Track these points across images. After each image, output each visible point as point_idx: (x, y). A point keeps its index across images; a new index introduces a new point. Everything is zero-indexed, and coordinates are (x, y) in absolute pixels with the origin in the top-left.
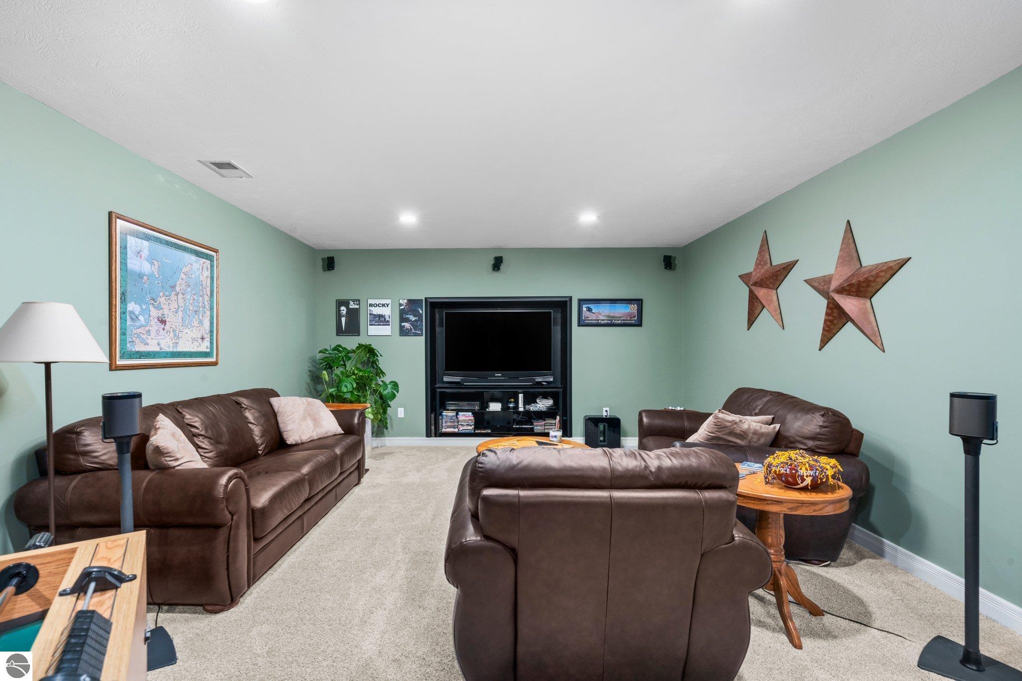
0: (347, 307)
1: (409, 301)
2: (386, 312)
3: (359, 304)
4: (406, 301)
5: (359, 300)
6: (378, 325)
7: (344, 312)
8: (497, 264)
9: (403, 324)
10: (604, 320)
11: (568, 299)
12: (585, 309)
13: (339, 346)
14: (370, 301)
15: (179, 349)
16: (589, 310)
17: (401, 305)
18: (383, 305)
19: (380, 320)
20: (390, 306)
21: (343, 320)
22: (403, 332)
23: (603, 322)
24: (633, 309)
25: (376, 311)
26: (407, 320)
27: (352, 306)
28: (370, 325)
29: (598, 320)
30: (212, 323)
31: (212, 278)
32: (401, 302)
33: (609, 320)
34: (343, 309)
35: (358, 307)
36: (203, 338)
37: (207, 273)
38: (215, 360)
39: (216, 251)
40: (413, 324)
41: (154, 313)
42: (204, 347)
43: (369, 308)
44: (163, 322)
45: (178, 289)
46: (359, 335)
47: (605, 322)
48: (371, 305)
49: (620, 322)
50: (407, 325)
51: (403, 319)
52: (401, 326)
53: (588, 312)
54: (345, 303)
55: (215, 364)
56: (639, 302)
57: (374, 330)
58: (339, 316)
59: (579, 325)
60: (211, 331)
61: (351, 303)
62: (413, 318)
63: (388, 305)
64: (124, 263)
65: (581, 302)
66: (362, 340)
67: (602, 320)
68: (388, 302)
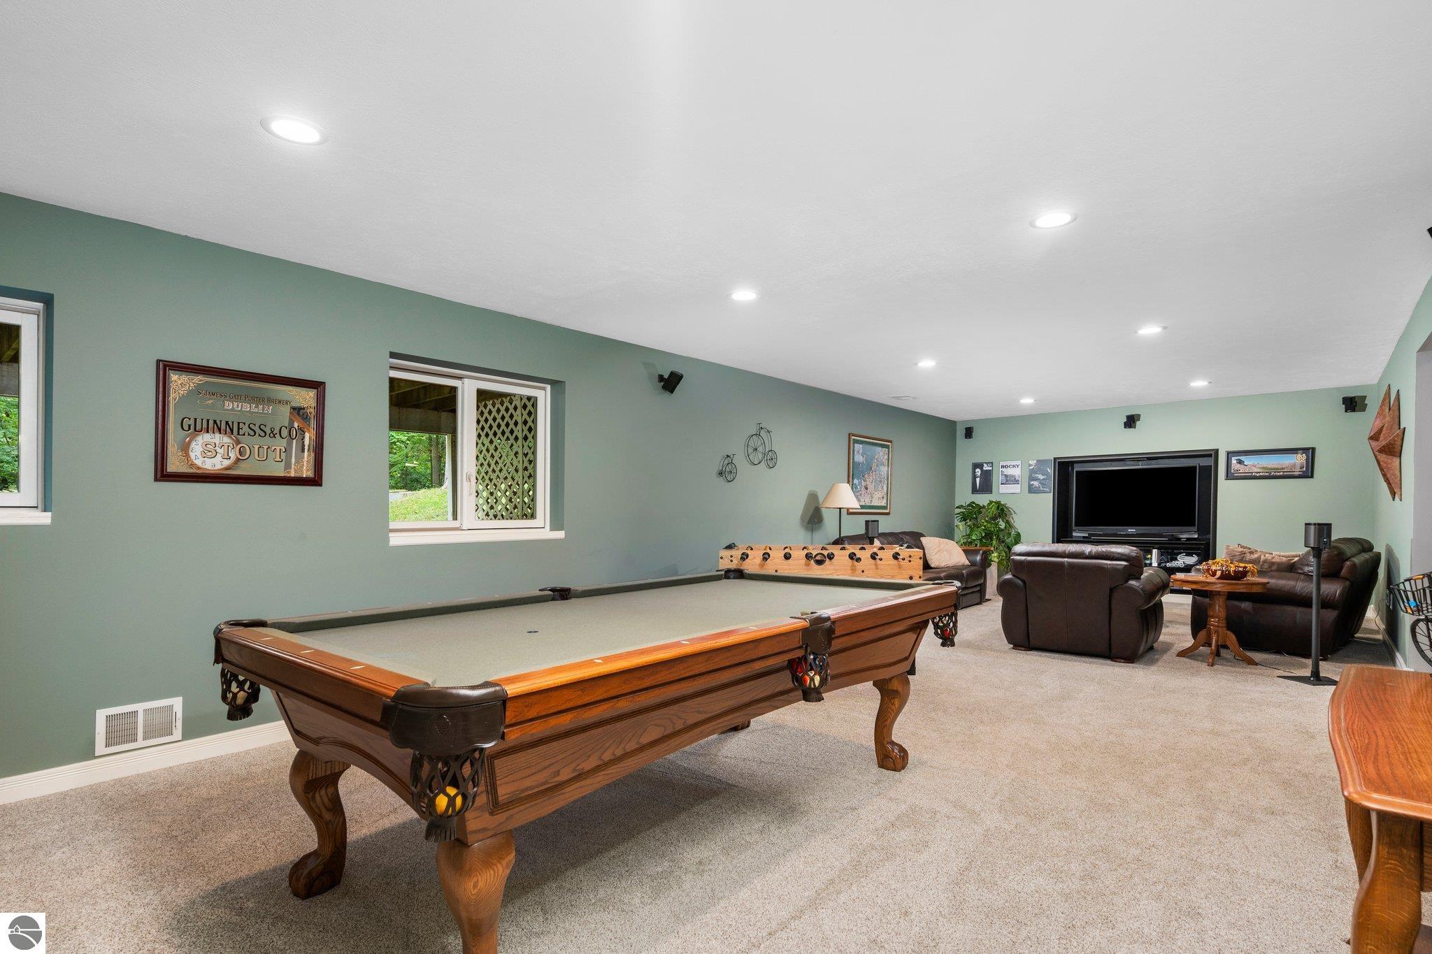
0: (982, 469)
1: (1038, 461)
2: (1015, 472)
3: (992, 466)
4: (1035, 462)
5: (992, 463)
6: (1009, 484)
7: (979, 474)
8: (1131, 422)
9: (1032, 483)
10: (1260, 472)
11: (1212, 452)
12: (1235, 461)
13: (974, 503)
14: (1002, 463)
15: (873, 504)
16: (1240, 462)
17: (1030, 465)
18: (1014, 466)
19: (1009, 480)
20: (1020, 466)
21: (978, 480)
22: (1031, 490)
23: (1258, 475)
24: (1300, 459)
25: (1009, 471)
26: (1036, 479)
27: (986, 468)
28: (1002, 484)
29: (1252, 473)
30: (888, 488)
31: (888, 460)
32: (1030, 462)
33: (1267, 472)
34: (978, 471)
35: (991, 468)
36: (883, 498)
37: (886, 457)
38: (888, 511)
39: (890, 442)
40: (1042, 483)
41: (863, 484)
42: (883, 503)
43: (1001, 469)
44: (866, 488)
45: (873, 468)
46: (991, 493)
47: (1261, 474)
48: (1003, 467)
49: (1281, 473)
50: (1036, 483)
51: (1031, 478)
52: (1029, 483)
53: (1240, 465)
54: (980, 466)
55: (888, 514)
56: (1309, 451)
57: (1005, 489)
58: (974, 477)
59: (1228, 478)
60: (887, 493)
61: (985, 465)
62: (1041, 477)
63: (1018, 466)
64: (853, 459)
65: (1230, 454)
66: (992, 497)
67: (1257, 473)
68: (1019, 463)
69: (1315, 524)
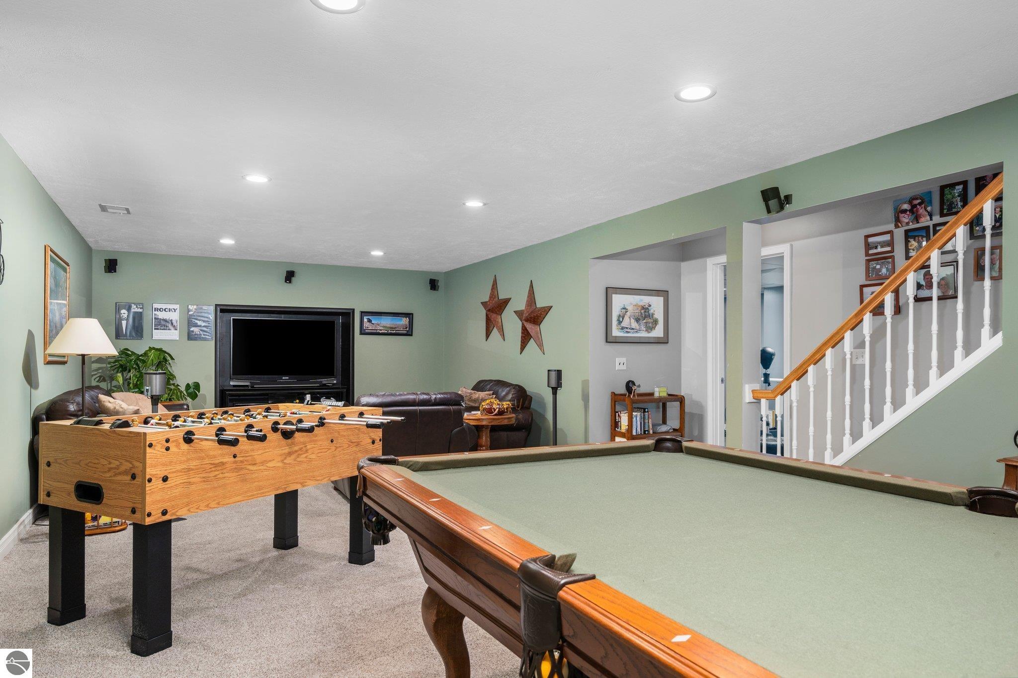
0: (129, 310)
1: (199, 307)
2: (174, 316)
3: (142, 308)
4: (195, 307)
5: (142, 304)
6: (164, 329)
7: (125, 316)
8: (290, 276)
9: (192, 329)
10: (381, 330)
11: (351, 311)
12: (365, 320)
13: (127, 350)
14: (155, 306)
16: (370, 321)
17: (189, 310)
18: (170, 310)
19: (162, 324)
20: (178, 311)
21: (124, 323)
22: (191, 337)
23: (381, 332)
24: (405, 321)
25: (161, 315)
26: (196, 326)
28: (155, 329)
29: (377, 330)
32: (190, 307)
33: (386, 330)
34: (124, 313)
35: (141, 310)
40: (202, 329)
43: (154, 312)
48: (157, 310)
49: (395, 332)
50: (196, 330)
51: (190, 325)
52: (189, 330)
53: (368, 323)
56: (409, 315)
57: (160, 334)
58: (118, 319)
59: (361, 333)
61: (134, 306)
62: (201, 323)
63: (175, 310)
65: (363, 313)
66: (151, 343)
67: (380, 330)
68: (177, 306)
69: (555, 371)
